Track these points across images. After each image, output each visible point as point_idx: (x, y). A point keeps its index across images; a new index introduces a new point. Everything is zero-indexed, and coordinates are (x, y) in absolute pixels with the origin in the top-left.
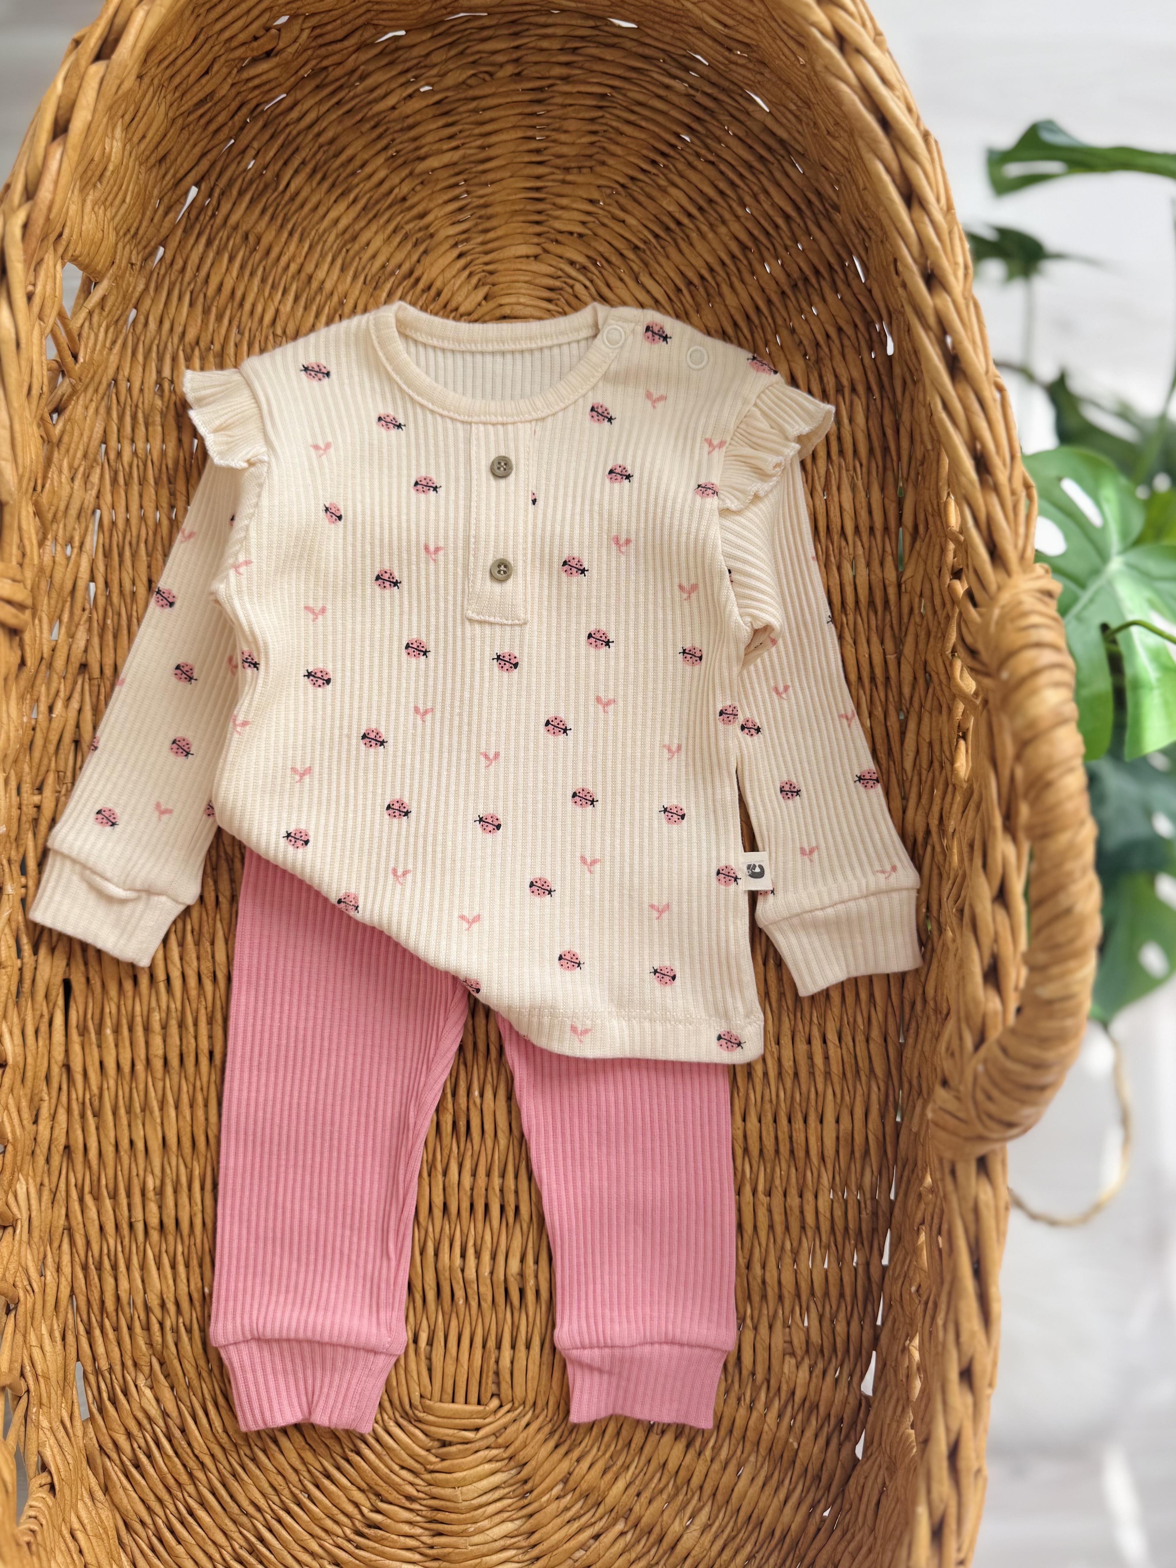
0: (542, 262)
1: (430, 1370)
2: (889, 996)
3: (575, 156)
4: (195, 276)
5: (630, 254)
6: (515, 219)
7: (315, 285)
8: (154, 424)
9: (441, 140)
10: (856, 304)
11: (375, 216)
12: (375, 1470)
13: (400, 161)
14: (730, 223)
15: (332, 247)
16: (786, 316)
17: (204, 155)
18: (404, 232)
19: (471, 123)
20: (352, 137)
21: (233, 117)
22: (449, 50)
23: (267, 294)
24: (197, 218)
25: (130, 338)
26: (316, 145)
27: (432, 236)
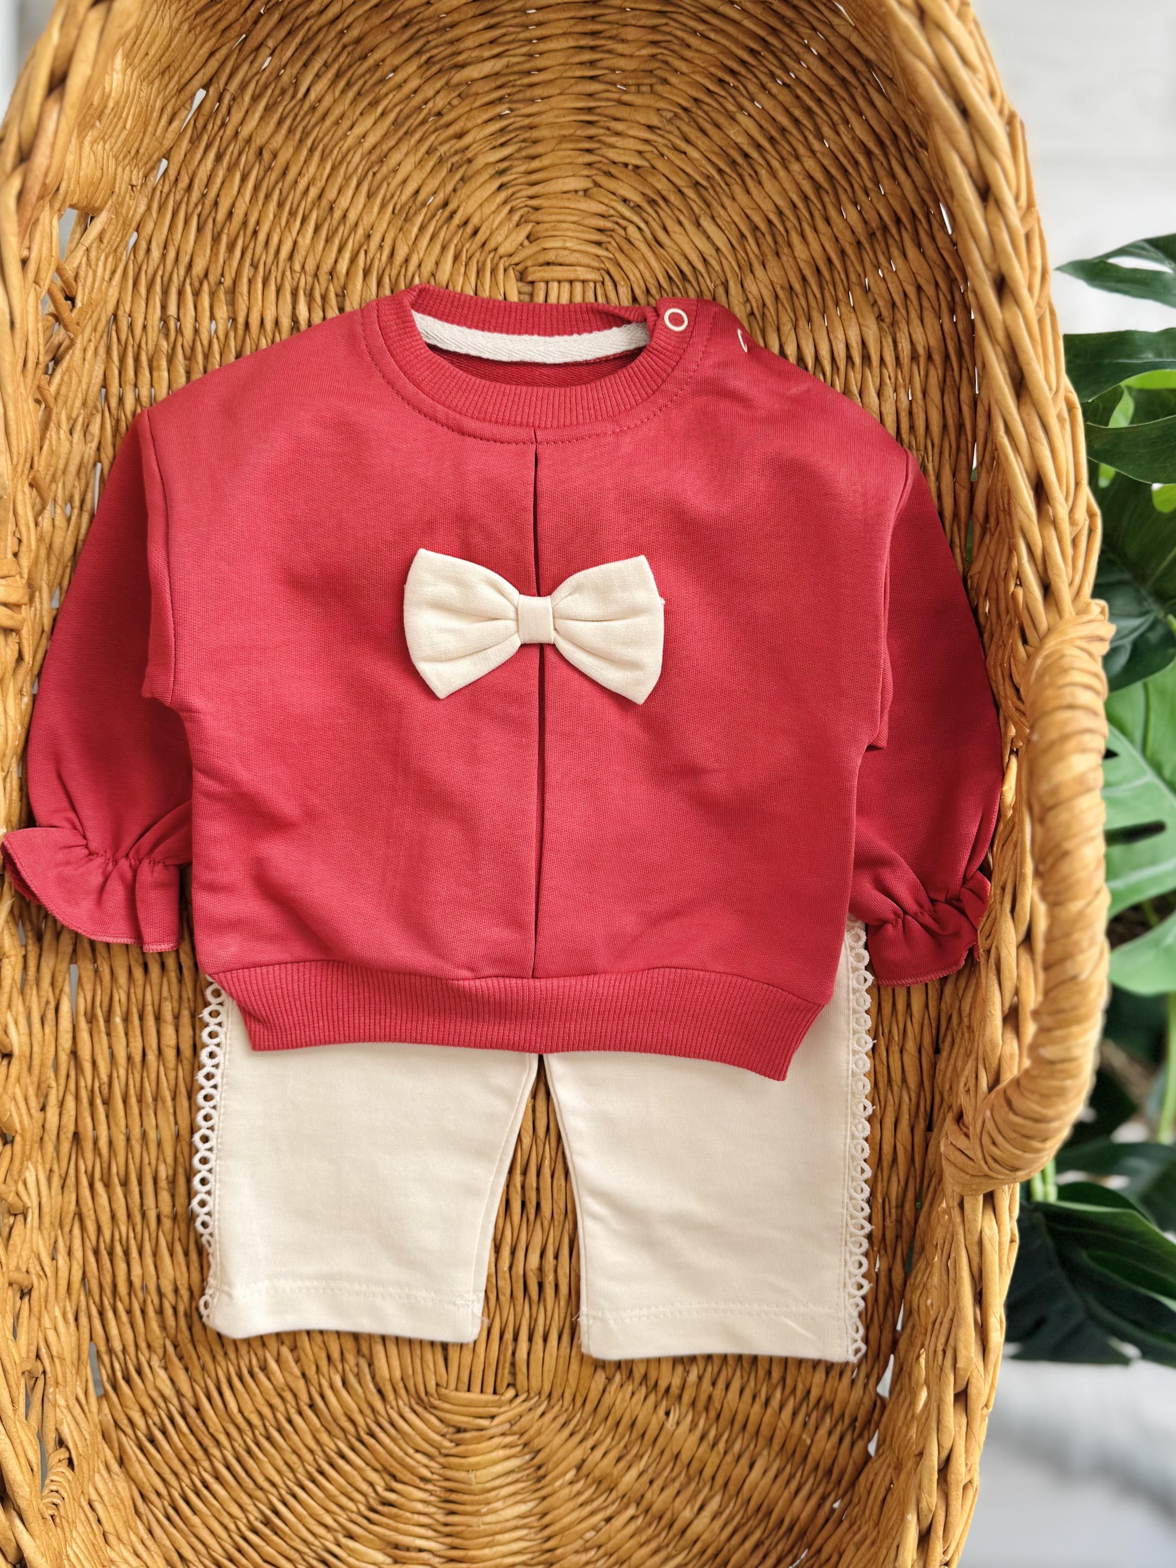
0: (592, 198)
1: (446, 1359)
2: (927, 1006)
3: (634, 71)
4: (204, 196)
5: (690, 193)
6: (563, 146)
7: (337, 214)
8: (159, 369)
9: (481, 45)
10: (939, 261)
11: (406, 133)
12: (390, 1453)
13: (435, 69)
14: (804, 159)
15: (356, 169)
16: (860, 270)
17: (212, 54)
18: (438, 154)
19: (517, 26)
20: (380, 38)
21: (245, 12)
23: (283, 222)
24: (205, 126)
25: (131, 267)
26: (340, 45)
27: (469, 161)
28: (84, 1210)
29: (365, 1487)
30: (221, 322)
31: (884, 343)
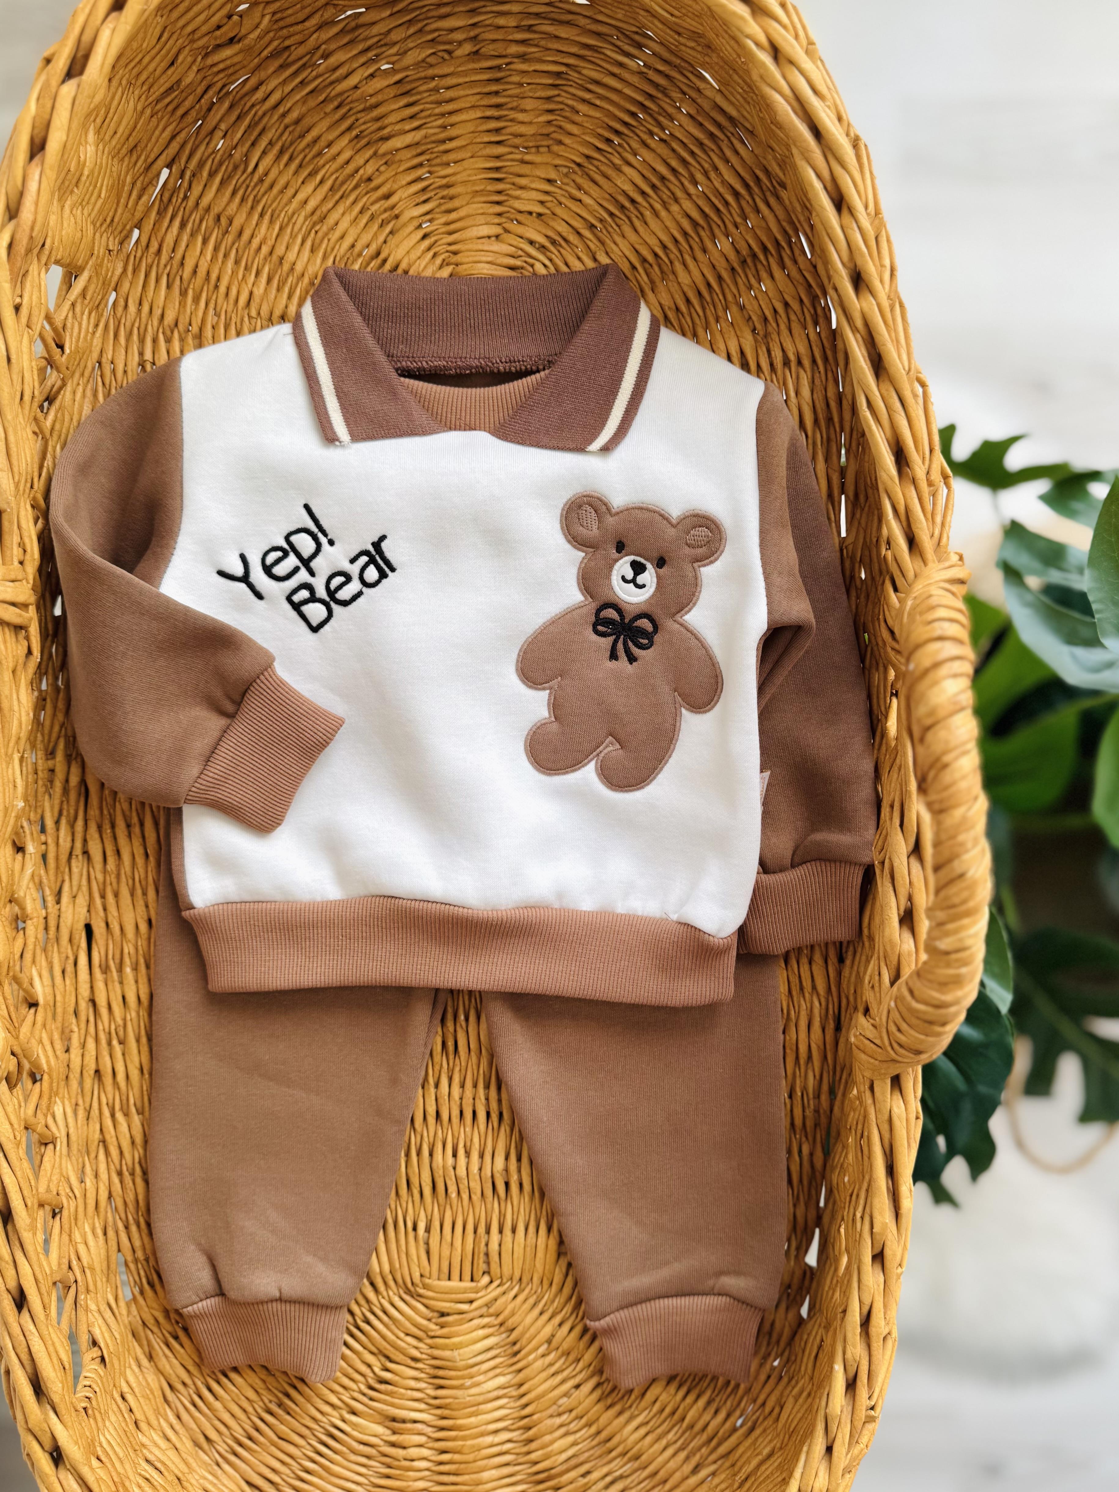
0: (502, 242)
1: (428, 1253)
3: (533, 135)
4: (171, 257)
5: (586, 233)
6: (476, 200)
7: (286, 267)
9: (403, 120)
10: (801, 280)
11: (342, 197)
12: (383, 1337)
13: (364, 142)
14: (682, 201)
15: (301, 229)
16: (735, 291)
17: (173, 137)
18: (370, 212)
19: (431, 103)
20: (316, 118)
21: (199, 100)
22: (408, 28)
23: (240, 276)
24: (170, 200)
25: (111, 321)
26: (282, 126)
27: (397, 217)
28: (108, 1137)
29: (363, 1369)
31: (759, 353)
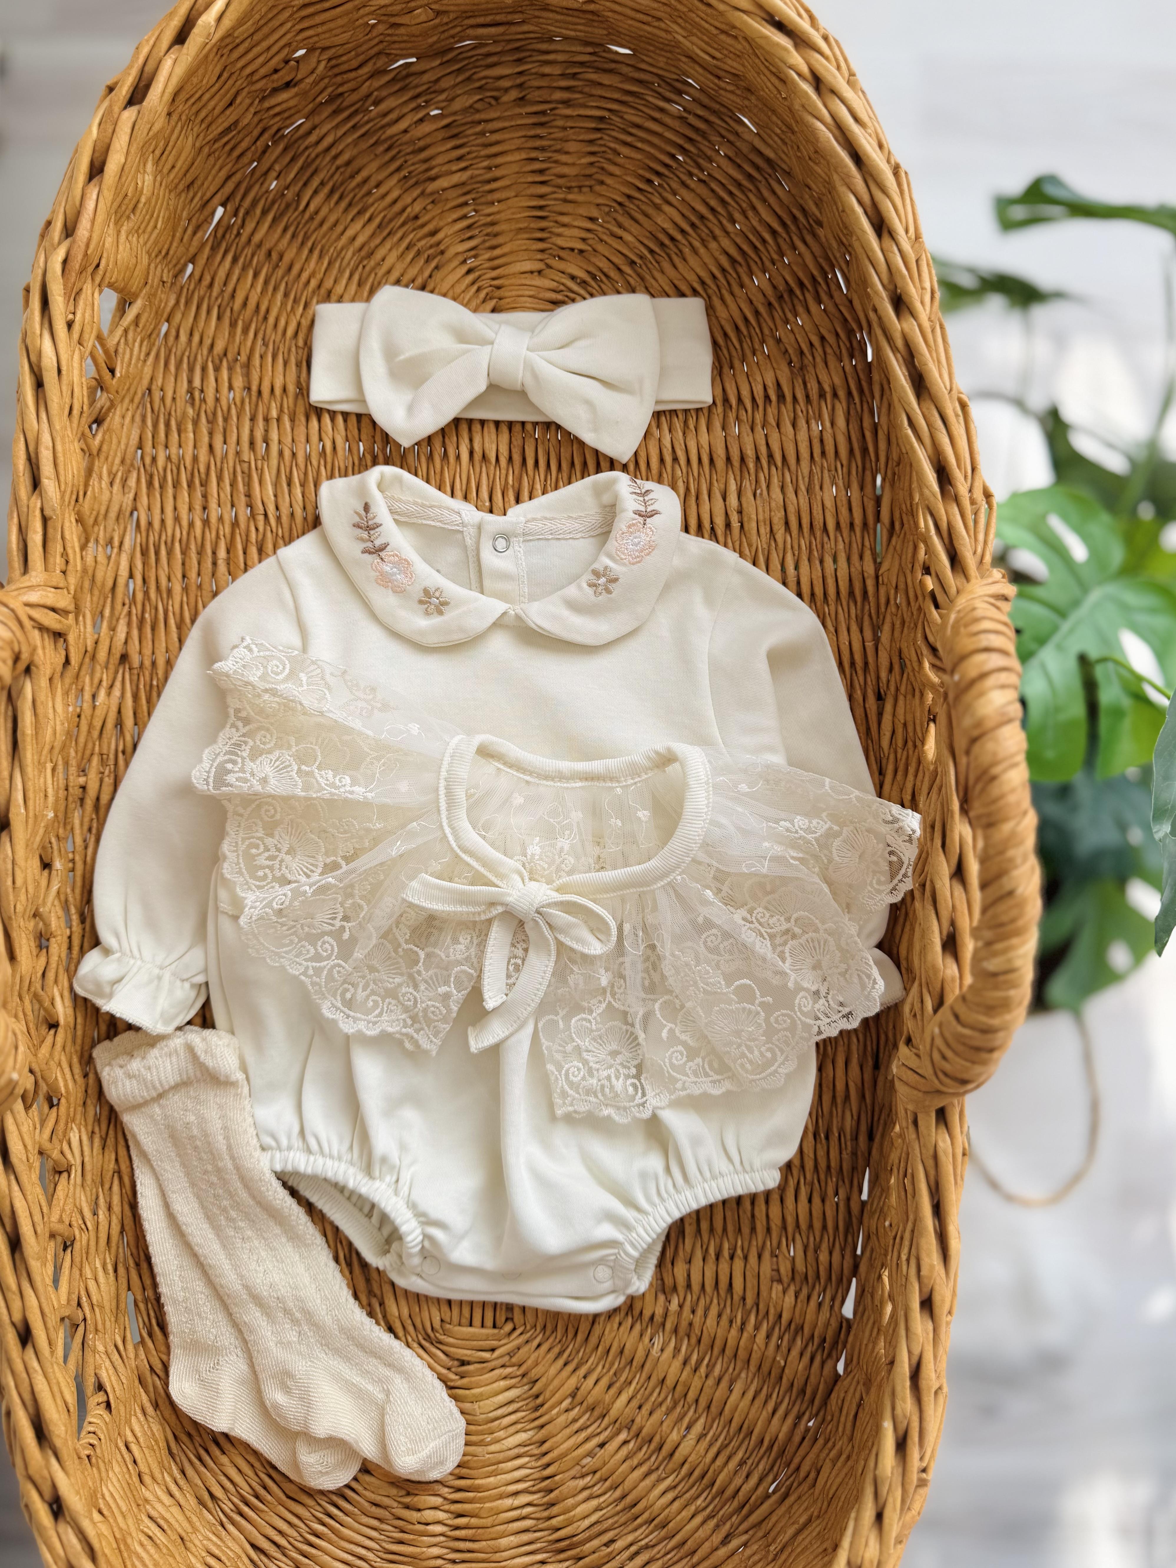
0: (545, 276)
3: (576, 176)
4: (222, 291)
5: (627, 269)
6: (519, 236)
8: (186, 431)
9: (450, 162)
10: (837, 314)
11: (389, 234)
13: (412, 182)
15: (349, 264)
16: (773, 327)
17: (229, 177)
18: (416, 249)
19: (478, 145)
21: (255, 142)
22: (457, 76)
23: (289, 308)
24: (224, 236)
25: (163, 350)
26: (334, 168)
27: (442, 252)
28: (122, 1168)
30: (237, 390)
31: (796, 384)
